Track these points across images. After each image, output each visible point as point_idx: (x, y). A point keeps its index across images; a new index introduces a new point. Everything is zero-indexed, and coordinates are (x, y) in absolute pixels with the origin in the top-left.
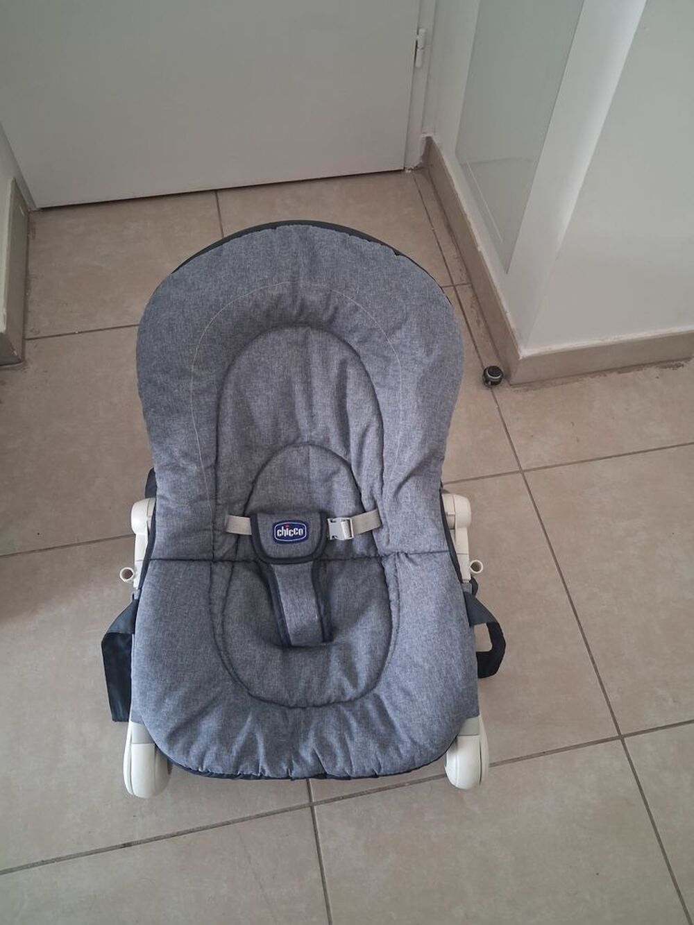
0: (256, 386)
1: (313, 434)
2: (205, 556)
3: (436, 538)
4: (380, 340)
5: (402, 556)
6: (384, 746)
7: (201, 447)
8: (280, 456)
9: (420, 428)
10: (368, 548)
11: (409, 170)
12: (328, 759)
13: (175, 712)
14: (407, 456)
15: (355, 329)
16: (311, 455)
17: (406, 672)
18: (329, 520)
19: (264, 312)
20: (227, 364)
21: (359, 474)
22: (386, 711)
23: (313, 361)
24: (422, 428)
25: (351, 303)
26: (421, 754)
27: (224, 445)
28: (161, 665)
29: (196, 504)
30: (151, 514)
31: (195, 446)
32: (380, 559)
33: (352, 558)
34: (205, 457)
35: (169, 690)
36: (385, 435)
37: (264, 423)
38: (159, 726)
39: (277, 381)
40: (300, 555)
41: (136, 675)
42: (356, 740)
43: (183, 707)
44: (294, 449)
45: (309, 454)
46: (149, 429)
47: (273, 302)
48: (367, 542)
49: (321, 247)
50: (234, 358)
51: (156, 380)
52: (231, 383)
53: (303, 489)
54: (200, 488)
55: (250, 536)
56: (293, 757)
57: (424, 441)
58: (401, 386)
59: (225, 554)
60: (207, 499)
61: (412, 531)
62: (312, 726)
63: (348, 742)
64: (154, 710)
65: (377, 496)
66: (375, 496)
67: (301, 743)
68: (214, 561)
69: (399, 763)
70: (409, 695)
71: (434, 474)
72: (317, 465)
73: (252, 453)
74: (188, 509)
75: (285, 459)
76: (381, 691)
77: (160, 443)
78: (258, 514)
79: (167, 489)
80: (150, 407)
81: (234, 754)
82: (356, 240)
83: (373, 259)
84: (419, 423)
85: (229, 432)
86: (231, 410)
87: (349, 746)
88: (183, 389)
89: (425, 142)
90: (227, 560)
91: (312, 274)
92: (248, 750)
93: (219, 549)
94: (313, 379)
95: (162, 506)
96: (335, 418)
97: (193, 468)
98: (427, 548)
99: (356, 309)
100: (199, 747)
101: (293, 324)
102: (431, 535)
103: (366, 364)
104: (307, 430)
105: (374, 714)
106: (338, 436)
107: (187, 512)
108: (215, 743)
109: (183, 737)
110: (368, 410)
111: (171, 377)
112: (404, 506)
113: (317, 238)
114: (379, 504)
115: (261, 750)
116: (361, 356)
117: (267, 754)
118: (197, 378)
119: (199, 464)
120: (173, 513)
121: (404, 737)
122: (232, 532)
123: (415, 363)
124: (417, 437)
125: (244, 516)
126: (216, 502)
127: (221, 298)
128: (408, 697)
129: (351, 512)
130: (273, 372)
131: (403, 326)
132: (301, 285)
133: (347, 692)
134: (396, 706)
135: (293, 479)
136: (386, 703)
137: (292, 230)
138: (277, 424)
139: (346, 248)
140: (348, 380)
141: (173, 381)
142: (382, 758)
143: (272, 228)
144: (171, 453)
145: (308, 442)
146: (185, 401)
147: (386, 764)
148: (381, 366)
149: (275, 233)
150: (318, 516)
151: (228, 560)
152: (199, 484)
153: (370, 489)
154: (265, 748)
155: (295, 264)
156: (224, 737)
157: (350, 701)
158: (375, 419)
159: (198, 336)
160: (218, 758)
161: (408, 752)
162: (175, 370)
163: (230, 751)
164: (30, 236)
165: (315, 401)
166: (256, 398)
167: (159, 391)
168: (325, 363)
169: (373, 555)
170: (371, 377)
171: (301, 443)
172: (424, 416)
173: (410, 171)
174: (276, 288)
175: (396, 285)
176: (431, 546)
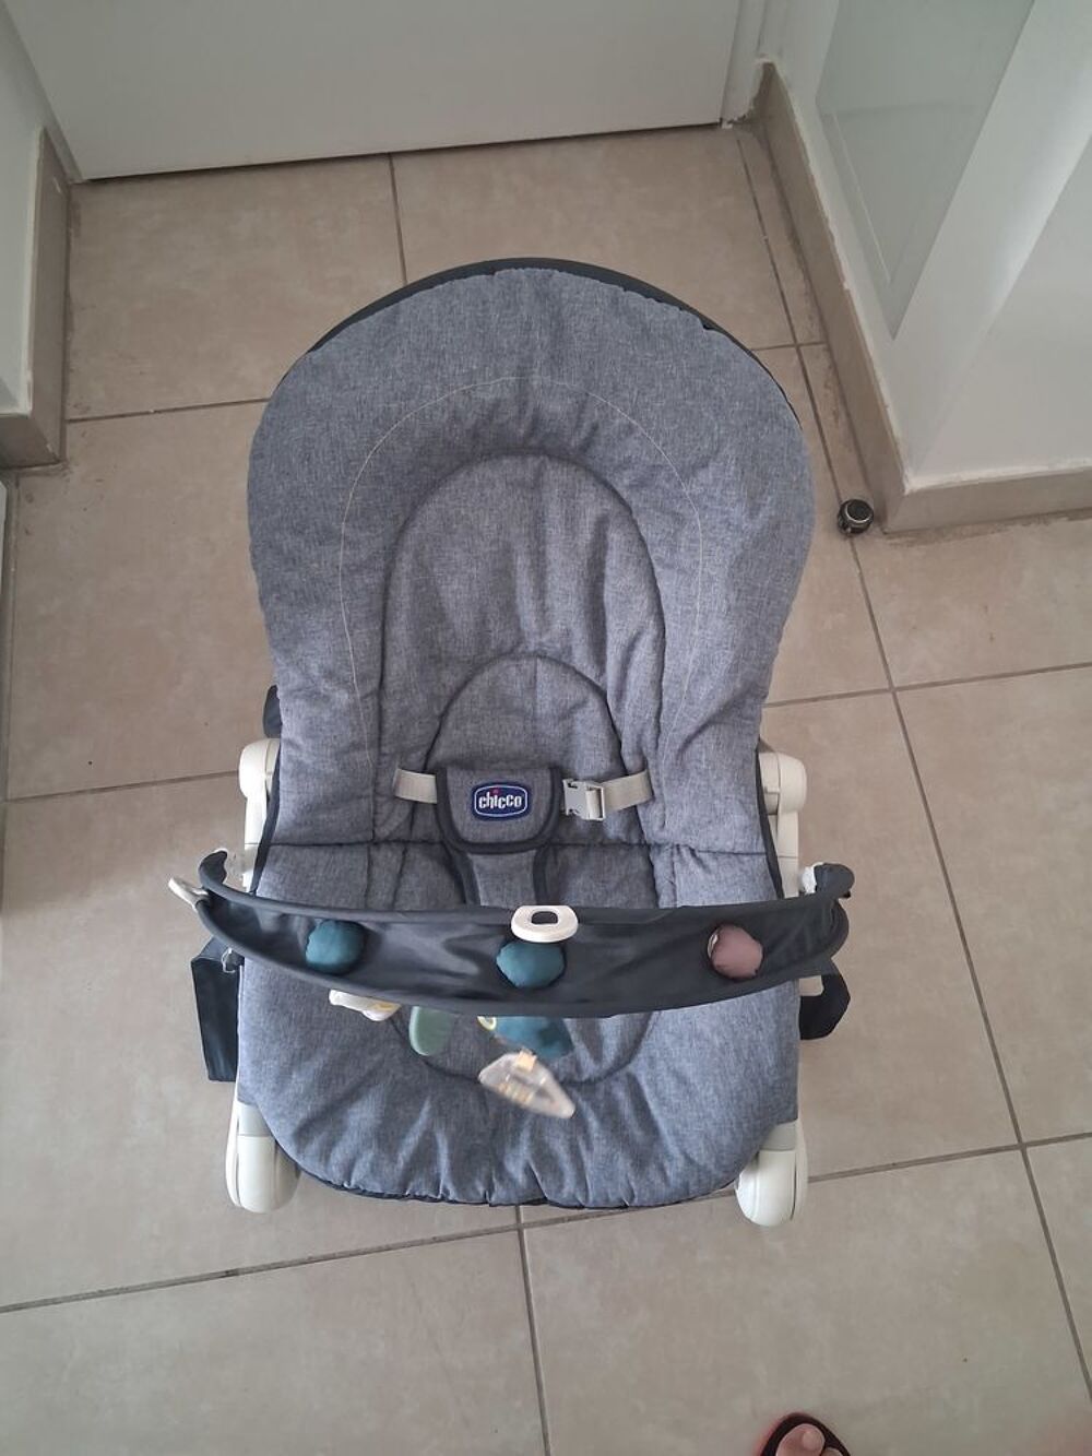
0: (450, 559)
1: (544, 639)
2: (360, 837)
3: (745, 831)
4: (667, 486)
5: (685, 853)
6: (640, 1162)
7: (356, 661)
8: (487, 675)
9: (729, 646)
10: (628, 830)
11: (730, 122)
12: (549, 1178)
13: (308, 1095)
14: (703, 690)
15: (626, 464)
16: (540, 675)
17: (682, 1045)
18: (565, 782)
19: (468, 431)
20: (402, 519)
21: (618, 709)
22: (646, 1104)
23: (550, 516)
24: (733, 646)
25: (621, 418)
26: (700, 1181)
27: (395, 658)
28: (286, 1019)
29: (345, 757)
30: (272, 769)
31: (347, 660)
32: (647, 848)
33: (601, 844)
34: (363, 679)
35: (296, 1061)
36: (667, 650)
37: (462, 620)
38: (282, 1115)
39: (487, 550)
40: (515, 839)
41: (245, 1034)
42: (596, 1149)
43: (319, 1087)
44: (511, 663)
45: (536, 672)
46: (269, 626)
47: (485, 413)
48: (626, 821)
49: (573, 313)
50: (414, 507)
51: (281, 545)
52: (407, 553)
53: (524, 728)
54: (353, 730)
55: (434, 805)
56: (494, 1172)
57: (735, 668)
58: (700, 568)
59: (391, 833)
60: (364, 747)
61: (705, 815)
62: (527, 1122)
63: (584, 1152)
64: (274, 1090)
65: (648, 749)
66: (644, 749)
67: (508, 1150)
68: (375, 843)
69: (663, 1191)
70: (685, 1083)
71: (748, 722)
72: (550, 691)
73: (441, 669)
74: (332, 765)
75: (496, 678)
76: (640, 1068)
77: (287, 652)
78: (449, 769)
79: (299, 731)
80: (270, 590)
81: (401, 1165)
82: (634, 299)
83: (665, 337)
84: (727, 637)
85: (403, 635)
86: (407, 599)
87: (585, 1159)
88: (325, 562)
89: (761, 74)
90: (395, 841)
91: (556, 361)
92: (424, 1157)
93: (383, 825)
94: (548, 546)
95: (290, 758)
96: (583, 616)
97: (342, 698)
98: (729, 846)
99: (630, 429)
100: (345, 1150)
101: (520, 450)
102: (737, 825)
103: (642, 525)
104: (535, 634)
105: (626, 1109)
106: (586, 647)
107: (331, 769)
108: (371, 1147)
109: (320, 1133)
110: (641, 605)
111: (306, 541)
112: (693, 774)
113: (565, 296)
114: (651, 763)
115: (444, 1162)
116: (634, 510)
117: (452, 1168)
118: (349, 543)
119: (351, 690)
120: (309, 771)
121: (674, 1150)
122: (404, 797)
123: (728, 529)
124: (724, 660)
125: (424, 770)
126: (380, 751)
127: (394, 406)
128: (684, 1087)
129: (602, 772)
130: (480, 534)
131: (711, 464)
132: (535, 383)
133: (584, 1067)
134: (664, 1099)
135: (508, 713)
136: (647, 1091)
137: (523, 278)
138: (484, 622)
139: (618, 314)
140: (609, 552)
141: (310, 547)
142: (637, 1182)
143: (487, 274)
144: (306, 671)
145: (535, 652)
146: (330, 584)
147: (643, 1191)
148: (667, 530)
149: (492, 283)
150: (546, 775)
151: (398, 841)
152: (352, 725)
153: (636, 739)
154: (451, 1157)
155: (527, 343)
156: (386, 1137)
157: (589, 1082)
158: (652, 622)
159: (353, 472)
160: (374, 1169)
161: (678, 1175)
162: (313, 528)
163: (394, 1160)
164: (72, 231)
165: (549, 584)
166: (449, 578)
167: (286, 562)
168: (571, 521)
169: (635, 841)
170: (649, 547)
171: (523, 652)
172: (737, 624)
173: (730, 126)
174: (491, 389)
175: (703, 388)
176: (735, 843)
